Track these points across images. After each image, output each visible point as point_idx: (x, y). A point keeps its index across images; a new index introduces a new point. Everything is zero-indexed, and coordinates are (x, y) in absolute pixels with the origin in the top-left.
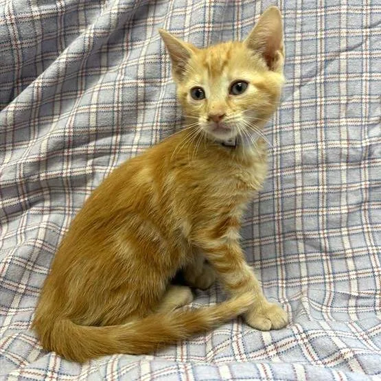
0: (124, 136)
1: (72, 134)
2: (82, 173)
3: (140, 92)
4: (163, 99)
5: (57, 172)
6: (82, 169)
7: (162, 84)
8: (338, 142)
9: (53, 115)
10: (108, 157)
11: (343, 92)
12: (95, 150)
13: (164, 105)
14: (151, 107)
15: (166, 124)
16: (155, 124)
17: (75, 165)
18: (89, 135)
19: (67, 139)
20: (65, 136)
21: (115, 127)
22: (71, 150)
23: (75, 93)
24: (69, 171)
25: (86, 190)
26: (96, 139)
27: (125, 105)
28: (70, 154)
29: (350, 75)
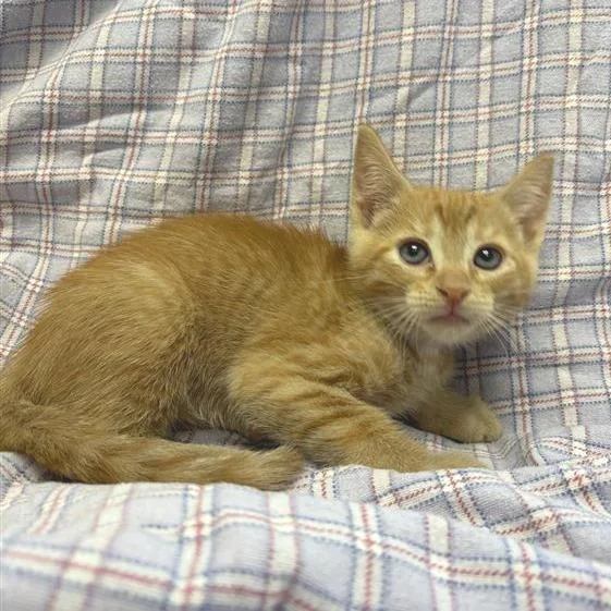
0: (153, 115)
1: (56, 101)
2: (72, 178)
3: (187, 29)
4: (229, 44)
5: (26, 172)
6: (72, 171)
7: (229, 17)
8: (559, 140)
9: (26, 67)
10: (121, 151)
11: (575, 43)
12: (97, 136)
13: (231, 55)
14: (205, 60)
15: (232, 91)
16: (211, 91)
17: (60, 163)
18: (88, 106)
19: (46, 110)
20: (43, 103)
21: (137, 95)
22: (54, 133)
23: (69, 29)
24: (48, 171)
25: (77, 212)
26: (102, 116)
27: (157, 52)
28: (52, 140)
29: (589, 11)
